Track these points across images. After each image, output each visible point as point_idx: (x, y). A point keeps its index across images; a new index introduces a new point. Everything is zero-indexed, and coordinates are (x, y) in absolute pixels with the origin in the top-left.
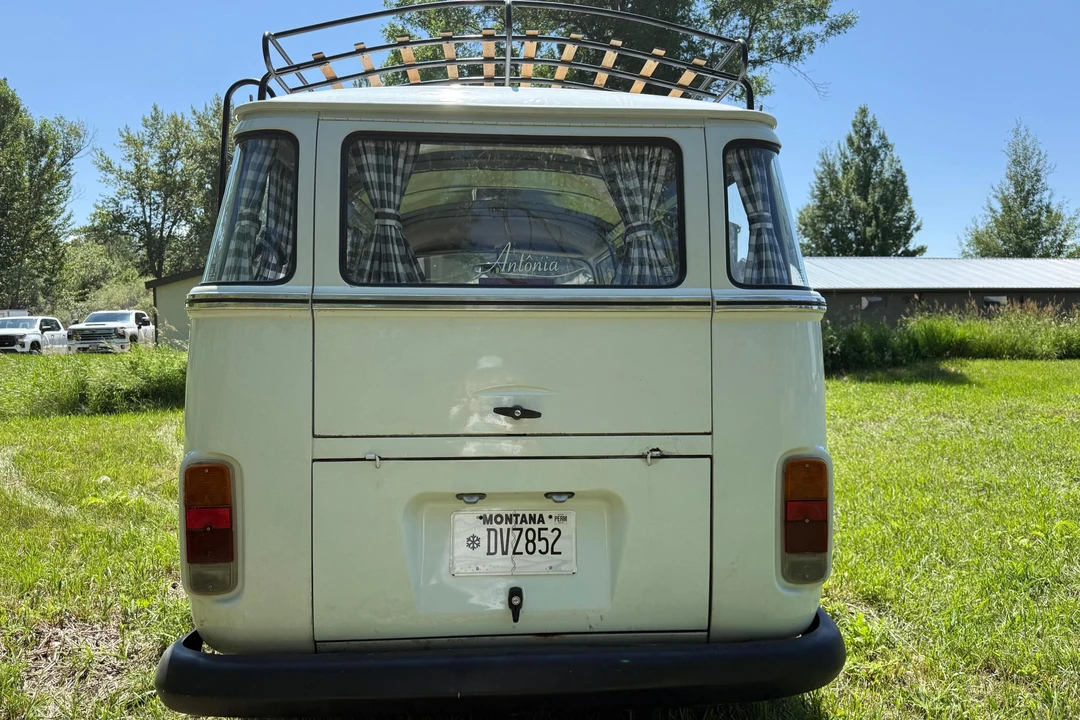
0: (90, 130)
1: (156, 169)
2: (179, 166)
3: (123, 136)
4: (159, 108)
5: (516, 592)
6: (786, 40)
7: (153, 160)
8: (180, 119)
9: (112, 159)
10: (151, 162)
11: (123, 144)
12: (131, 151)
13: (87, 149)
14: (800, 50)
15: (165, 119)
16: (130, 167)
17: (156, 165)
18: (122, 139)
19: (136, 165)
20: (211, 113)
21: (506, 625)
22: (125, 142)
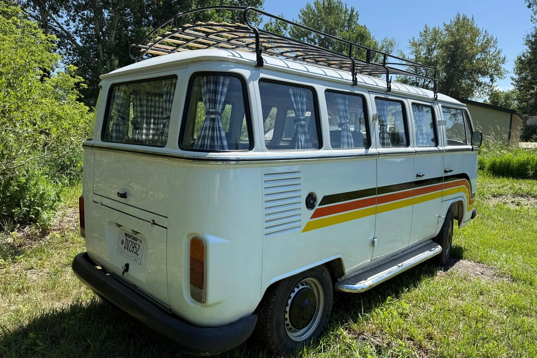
0: (397, 42)
1: (424, 56)
2: (435, 53)
3: (411, 43)
4: (428, 26)
5: (127, 265)
7: (423, 52)
8: (437, 29)
9: (405, 54)
10: (422, 53)
11: (410, 46)
12: (414, 49)
13: (396, 51)
15: (431, 31)
16: (413, 57)
17: (425, 54)
18: (410, 44)
19: (415, 55)
20: (453, 24)
22: (411, 45)
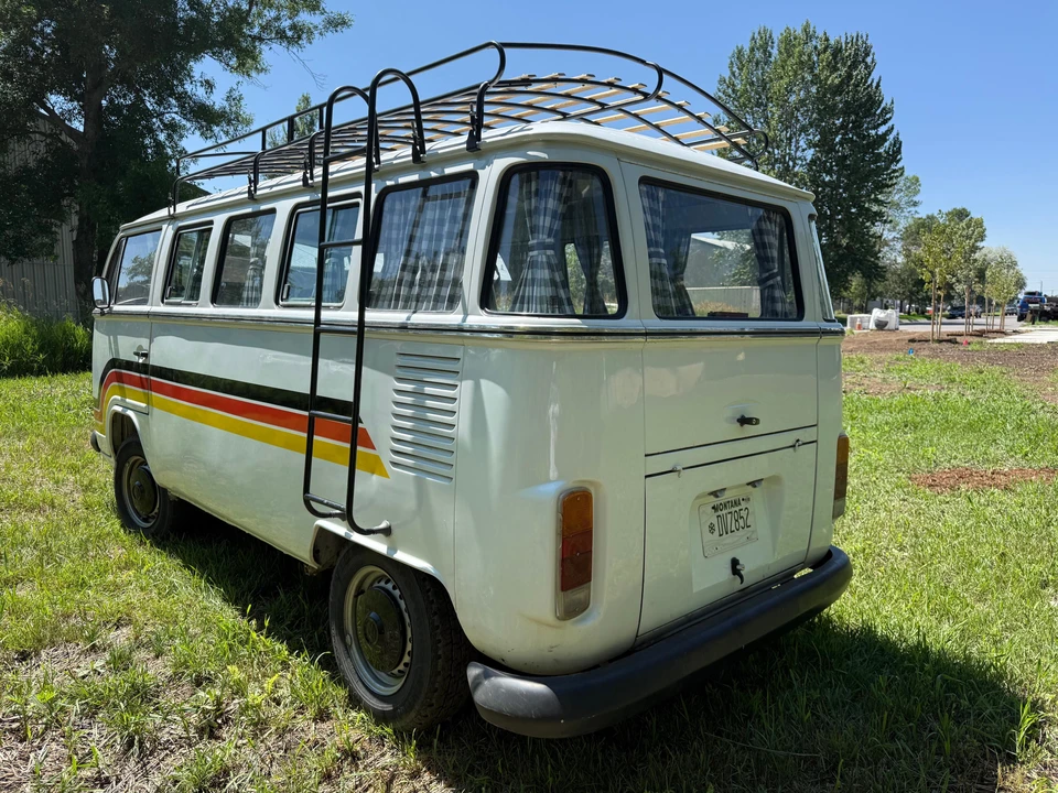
5: (735, 562)
6: (286, 24)
14: (299, 38)
21: (737, 585)
